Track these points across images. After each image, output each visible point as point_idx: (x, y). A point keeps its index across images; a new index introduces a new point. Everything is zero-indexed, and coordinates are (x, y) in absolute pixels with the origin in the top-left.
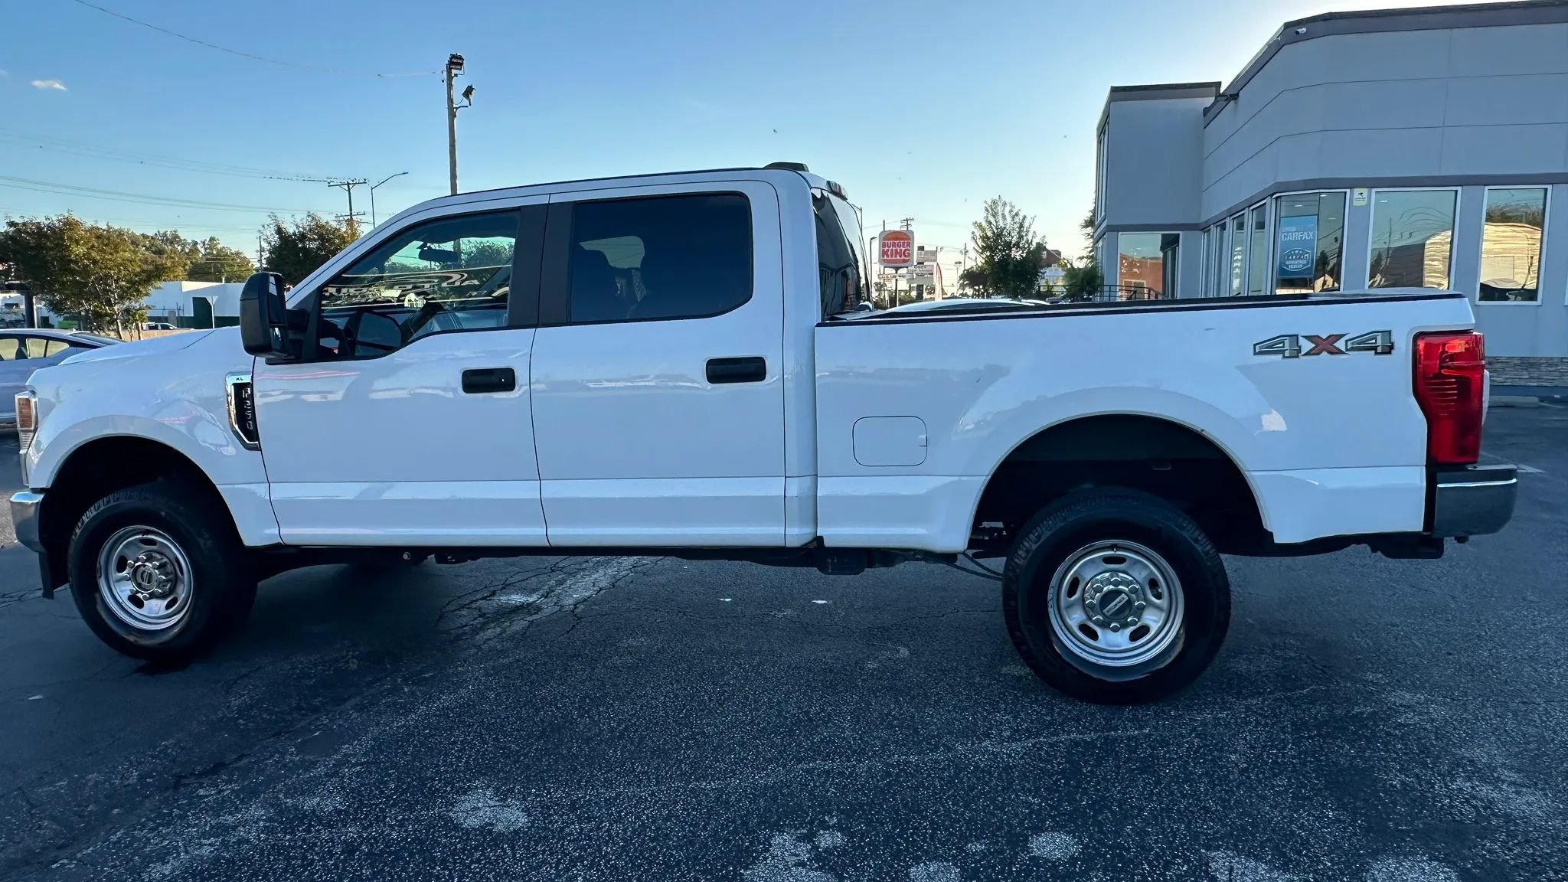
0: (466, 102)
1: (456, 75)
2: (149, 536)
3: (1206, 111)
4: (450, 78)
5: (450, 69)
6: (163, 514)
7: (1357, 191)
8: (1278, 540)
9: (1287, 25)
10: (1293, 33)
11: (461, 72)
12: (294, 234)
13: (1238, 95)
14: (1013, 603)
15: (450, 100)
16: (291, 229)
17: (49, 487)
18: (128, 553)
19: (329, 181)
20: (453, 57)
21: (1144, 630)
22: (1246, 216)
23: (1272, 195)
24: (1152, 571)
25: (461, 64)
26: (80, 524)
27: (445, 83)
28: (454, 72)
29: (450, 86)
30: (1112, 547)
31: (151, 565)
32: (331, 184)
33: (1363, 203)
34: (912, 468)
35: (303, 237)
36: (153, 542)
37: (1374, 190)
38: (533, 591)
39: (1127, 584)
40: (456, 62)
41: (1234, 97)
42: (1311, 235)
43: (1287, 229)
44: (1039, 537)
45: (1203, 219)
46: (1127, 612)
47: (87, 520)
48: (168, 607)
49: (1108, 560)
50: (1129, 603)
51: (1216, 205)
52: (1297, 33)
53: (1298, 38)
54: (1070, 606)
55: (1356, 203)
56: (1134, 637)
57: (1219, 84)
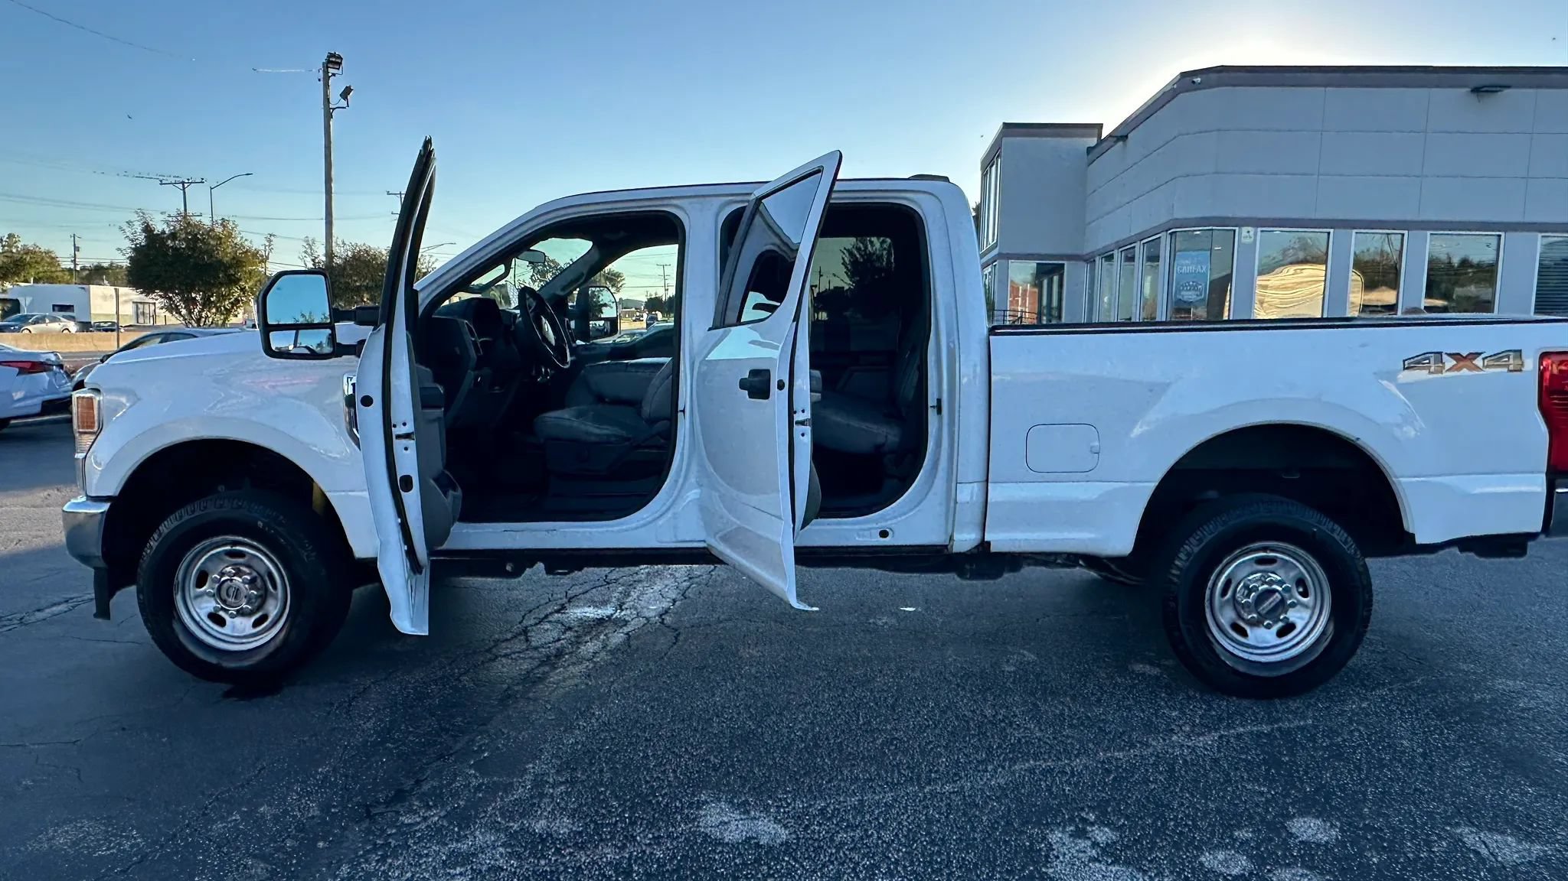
0: (343, 103)
1: (334, 75)
2: (238, 548)
3: (1090, 150)
4: (326, 78)
5: (328, 67)
6: (260, 524)
7: (1245, 229)
8: (1419, 540)
9: (1184, 75)
10: (1189, 81)
11: (340, 72)
12: (163, 232)
13: (1127, 137)
14: (1172, 604)
15: (327, 100)
16: (159, 227)
17: (117, 494)
18: (210, 566)
19: (161, 178)
20: (332, 55)
21: (1289, 627)
22: (1137, 249)
23: (1167, 231)
24: (1300, 571)
25: (340, 64)
26: (156, 536)
27: (322, 82)
28: (331, 71)
29: (326, 86)
30: (1265, 549)
31: (240, 580)
32: (164, 182)
33: (1248, 241)
34: (1085, 474)
35: (173, 236)
36: (241, 554)
37: (1259, 229)
38: (604, 603)
39: (1280, 583)
40: (333, 61)
41: (1124, 138)
42: (1205, 268)
43: (1183, 262)
44: (1200, 541)
45: (1087, 250)
46: (1280, 610)
47: (166, 531)
48: (256, 624)
49: (1261, 561)
50: (1283, 601)
51: (1101, 238)
52: (1194, 82)
53: (1195, 86)
54: (1222, 607)
55: (1243, 240)
56: (1281, 633)
57: (1100, 126)
